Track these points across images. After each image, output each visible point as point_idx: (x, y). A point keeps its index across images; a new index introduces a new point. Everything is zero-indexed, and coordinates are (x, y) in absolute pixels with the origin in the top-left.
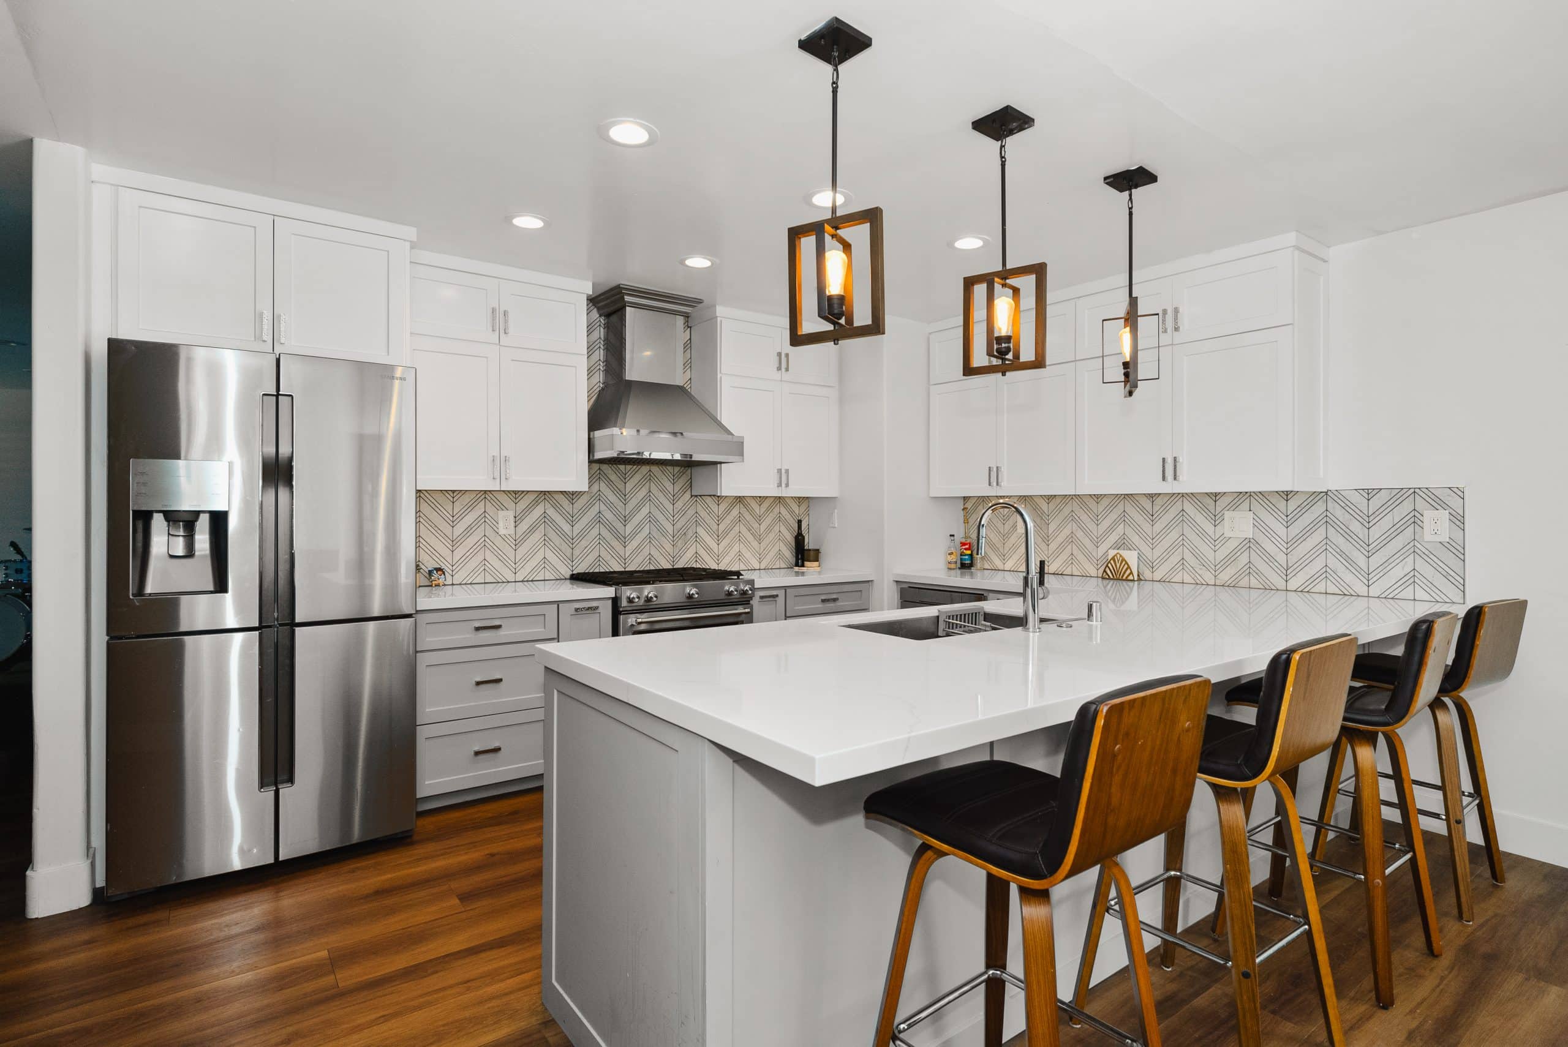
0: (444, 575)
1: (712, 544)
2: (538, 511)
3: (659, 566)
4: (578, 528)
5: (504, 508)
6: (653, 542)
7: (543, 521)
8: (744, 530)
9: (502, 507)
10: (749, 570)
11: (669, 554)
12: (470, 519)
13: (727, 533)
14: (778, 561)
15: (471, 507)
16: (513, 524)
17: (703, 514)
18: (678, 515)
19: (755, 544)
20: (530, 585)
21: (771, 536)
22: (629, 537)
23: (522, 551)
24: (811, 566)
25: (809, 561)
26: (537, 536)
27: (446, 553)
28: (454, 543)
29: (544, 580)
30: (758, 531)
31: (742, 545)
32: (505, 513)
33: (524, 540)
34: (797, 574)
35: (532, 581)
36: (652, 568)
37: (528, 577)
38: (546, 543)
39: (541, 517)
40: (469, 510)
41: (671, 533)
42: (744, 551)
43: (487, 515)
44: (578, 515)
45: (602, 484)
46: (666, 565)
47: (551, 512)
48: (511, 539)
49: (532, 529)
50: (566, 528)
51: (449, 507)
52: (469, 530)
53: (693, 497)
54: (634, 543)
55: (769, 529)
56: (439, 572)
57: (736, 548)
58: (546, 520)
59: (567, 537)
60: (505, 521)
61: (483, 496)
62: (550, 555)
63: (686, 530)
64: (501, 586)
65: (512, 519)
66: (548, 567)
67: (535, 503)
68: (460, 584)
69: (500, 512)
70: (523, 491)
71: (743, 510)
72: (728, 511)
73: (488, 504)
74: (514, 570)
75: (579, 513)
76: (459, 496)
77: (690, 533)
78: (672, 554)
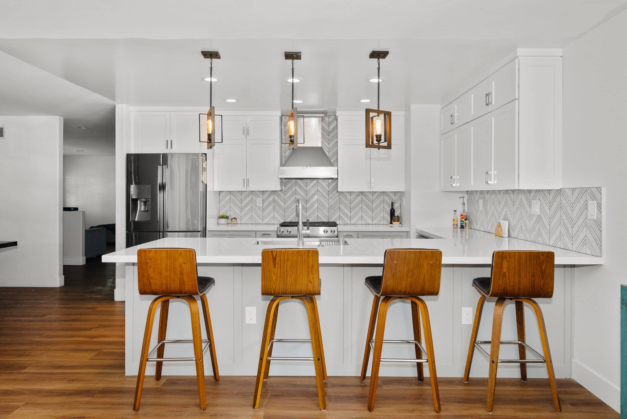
0: (237, 220)
1: (348, 212)
2: (271, 198)
3: (322, 220)
4: (287, 204)
5: (259, 197)
6: (319, 211)
7: (273, 202)
8: (364, 207)
9: (258, 196)
10: (366, 224)
11: (327, 216)
12: (248, 200)
13: (355, 207)
14: (383, 221)
15: (247, 196)
16: (262, 203)
17: (343, 199)
18: (331, 199)
19: (370, 213)
20: (268, 225)
21: (379, 209)
22: (308, 208)
23: (265, 213)
24: (396, 224)
25: (394, 221)
26: (271, 207)
27: (239, 212)
28: (242, 209)
29: (274, 224)
30: (372, 207)
31: (363, 213)
32: (259, 198)
33: (266, 209)
34: (391, 227)
35: (269, 224)
36: (319, 221)
37: (267, 222)
38: (274, 210)
39: (273, 200)
40: (247, 197)
41: (328, 207)
42: (364, 215)
43: (253, 200)
44: (287, 199)
45: (297, 187)
46: (325, 220)
47: (276, 198)
48: (261, 208)
49: (269, 205)
50: (282, 204)
51: (240, 196)
52: (247, 205)
53: (338, 192)
54: (311, 211)
55: (378, 206)
56: (235, 219)
57: (360, 214)
58: (275, 201)
59: (283, 208)
60: (259, 201)
61: (251, 193)
62: (276, 215)
63: (334, 206)
64: (257, 225)
65: (262, 201)
66: (275, 219)
67: (270, 195)
68: (244, 224)
69: (257, 198)
70: (266, 191)
71: (363, 197)
72: (356, 198)
73: (253, 195)
74: (262, 220)
75: (288, 199)
76: (243, 193)
77: (336, 207)
78: (328, 216)
